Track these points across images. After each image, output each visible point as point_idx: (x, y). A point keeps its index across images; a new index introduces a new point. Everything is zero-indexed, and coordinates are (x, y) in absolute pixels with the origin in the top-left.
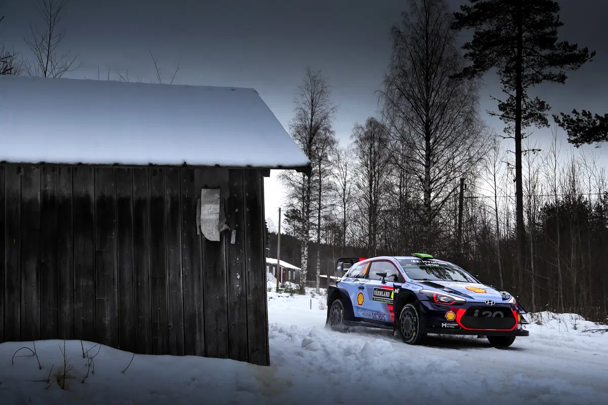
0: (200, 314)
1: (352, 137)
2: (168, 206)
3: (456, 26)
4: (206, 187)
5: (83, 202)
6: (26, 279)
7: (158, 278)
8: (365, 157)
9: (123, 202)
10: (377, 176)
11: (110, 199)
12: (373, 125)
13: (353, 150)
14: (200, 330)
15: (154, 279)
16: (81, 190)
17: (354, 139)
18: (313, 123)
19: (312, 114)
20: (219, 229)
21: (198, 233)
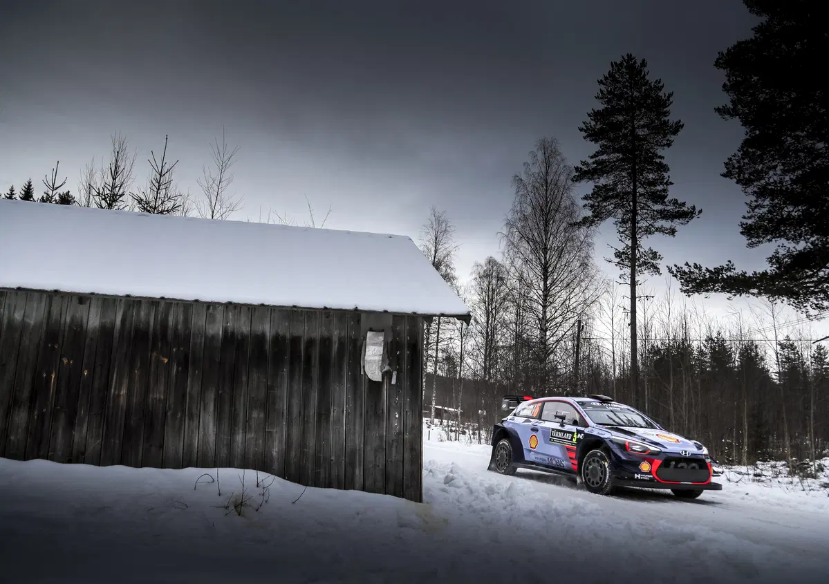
0: (359, 450)
1: (471, 273)
2: (335, 347)
3: (577, 179)
4: (371, 330)
5: (260, 339)
6: (204, 409)
7: (323, 414)
8: (484, 293)
9: (295, 340)
10: (494, 312)
11: (284, 338)
12: (492, 263)
13: (472, 286)
14: (360, 465)
15: (320, 415)
16: (258, 328)
17: (474, 276)
18: (436, 260)
19: (436, 252)
20: (381, 371)
21: (362, 373)
